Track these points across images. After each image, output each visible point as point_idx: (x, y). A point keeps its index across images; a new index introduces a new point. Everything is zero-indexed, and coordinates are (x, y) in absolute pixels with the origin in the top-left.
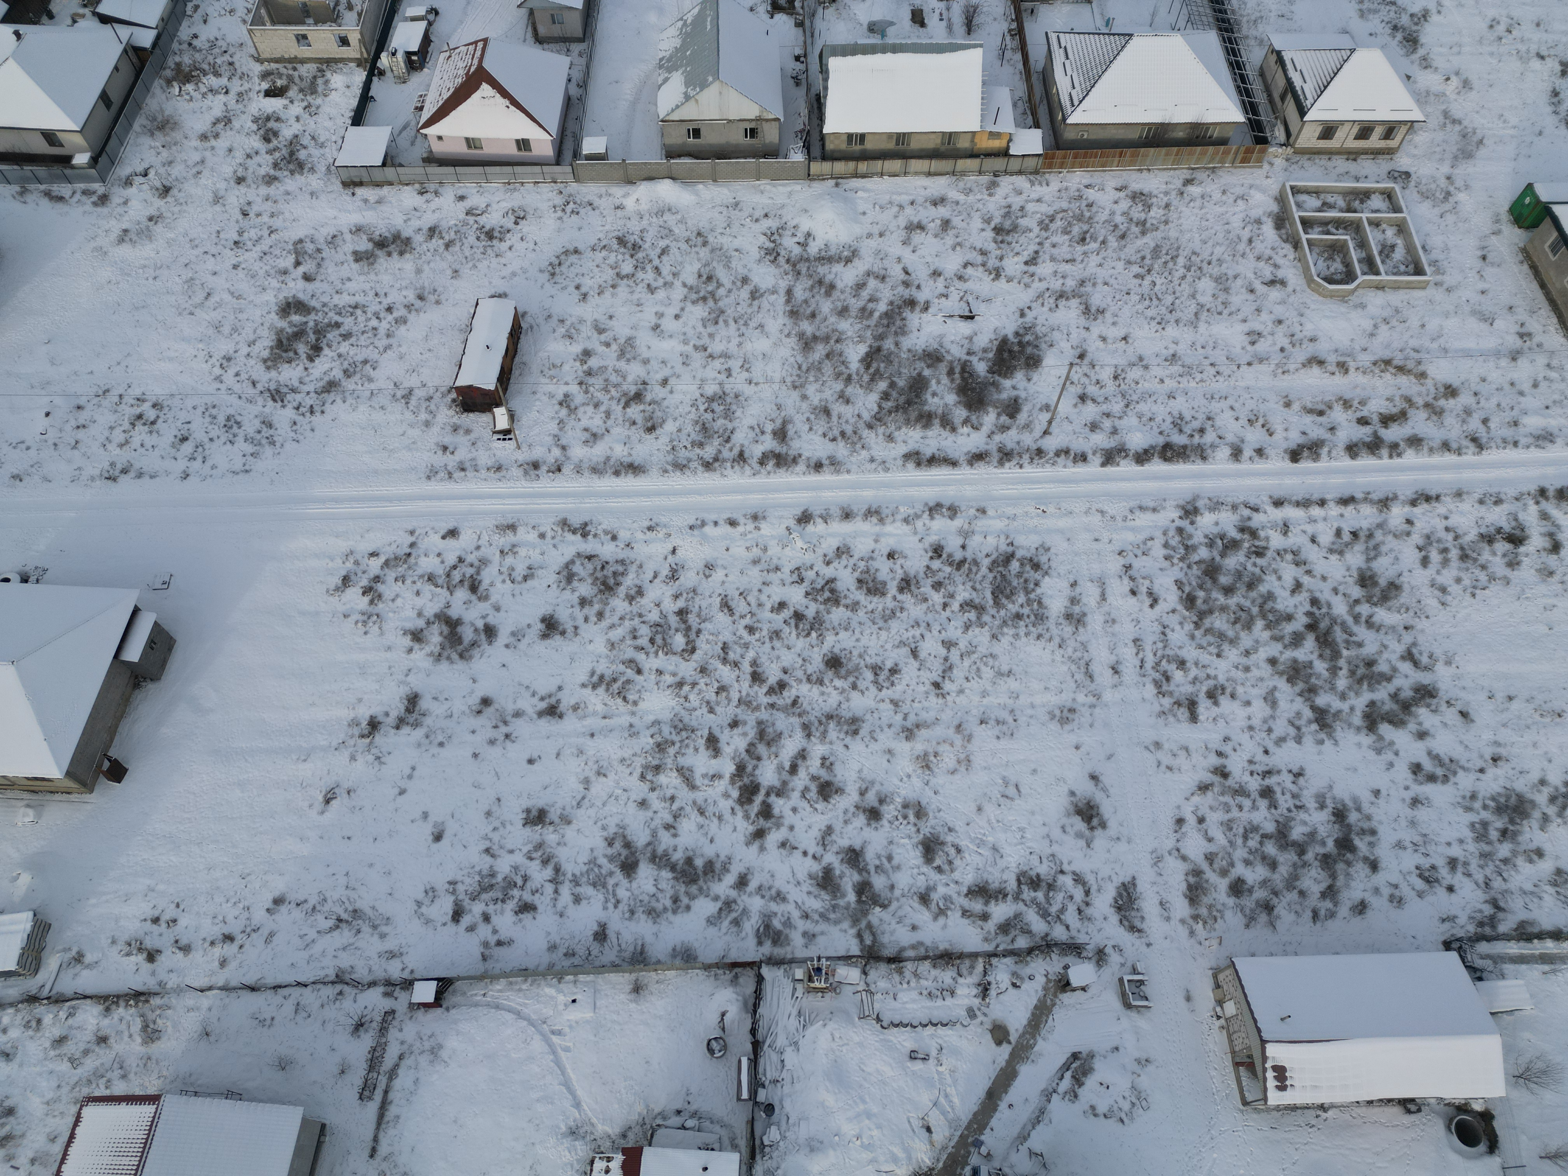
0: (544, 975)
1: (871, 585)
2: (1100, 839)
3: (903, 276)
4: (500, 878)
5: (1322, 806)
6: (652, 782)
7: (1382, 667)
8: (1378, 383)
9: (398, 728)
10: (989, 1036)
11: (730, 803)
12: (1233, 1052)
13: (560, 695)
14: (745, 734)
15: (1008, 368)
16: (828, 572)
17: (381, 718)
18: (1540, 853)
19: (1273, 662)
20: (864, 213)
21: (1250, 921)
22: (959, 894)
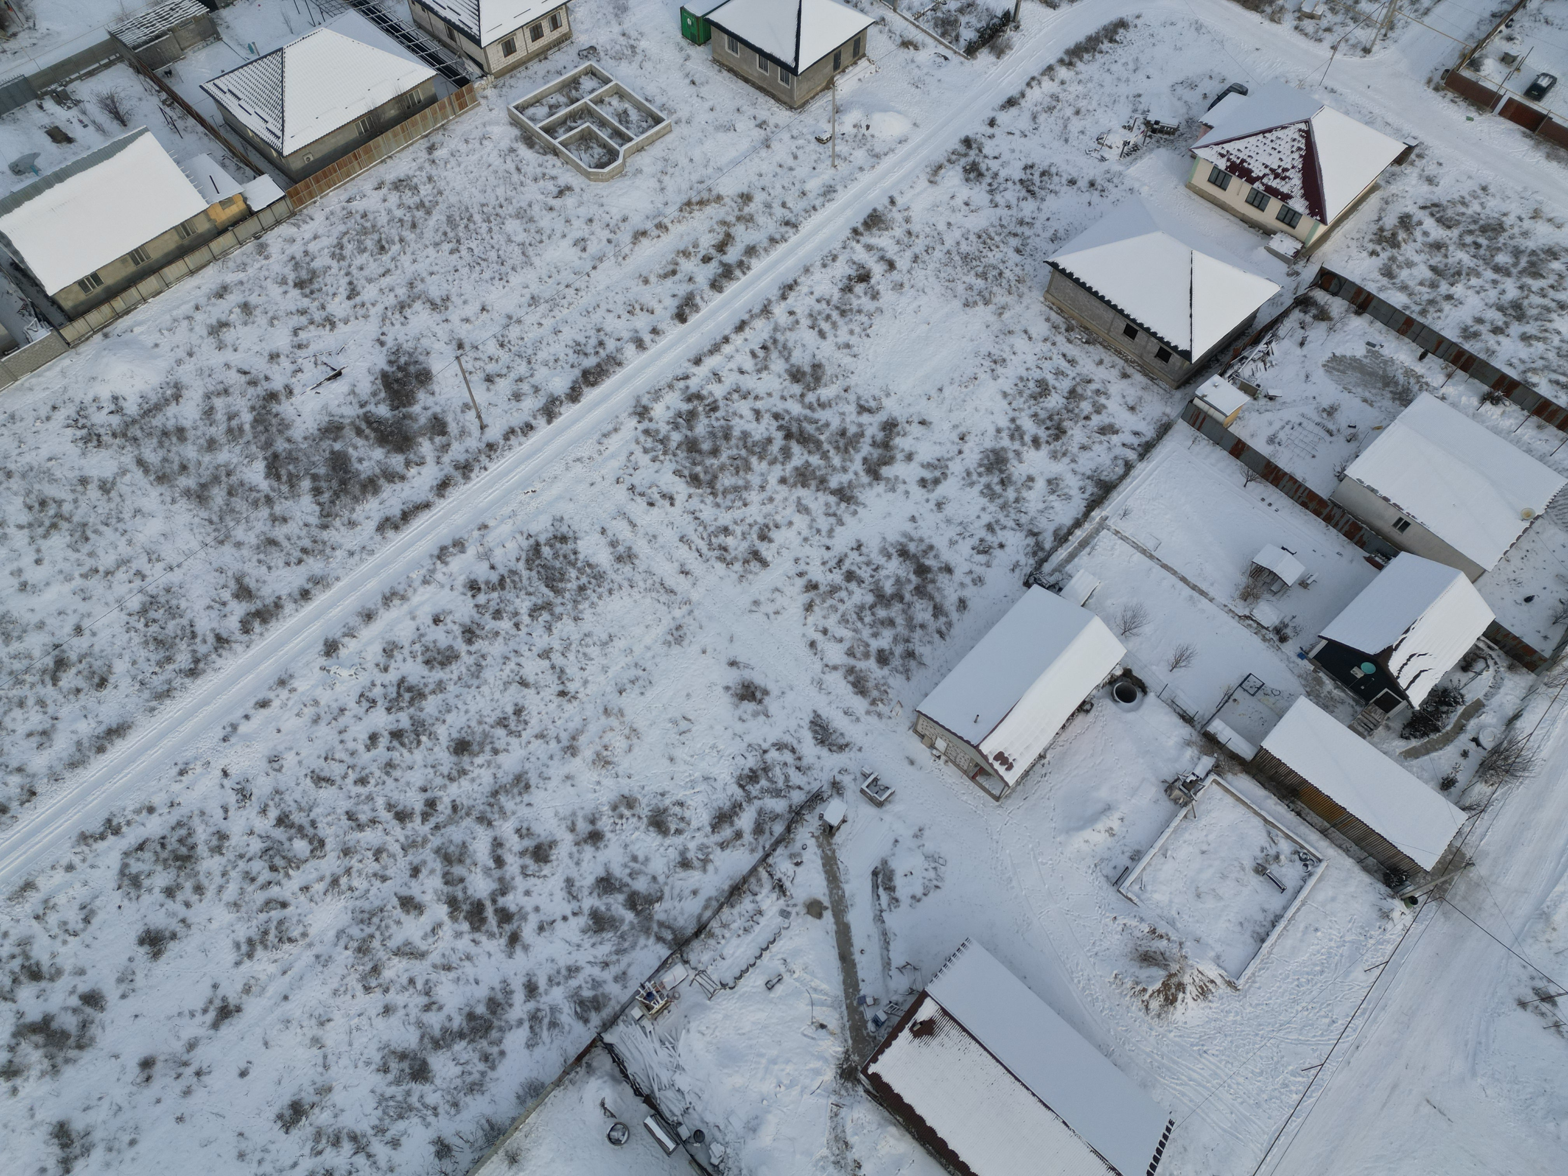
1: (440, 658)
2: (772, 704)
3: (243, 379)
5: (889, 557)
6: (380, 985)
7: (852, 430)
8: (695, 223)
10: (810, 918)
11: (467, 938)
12: (965, 772)
13: (220, 992)
14: (432, 872)
15: (407, 396)
16: (392, 676)
18: (1031, 479)
19: (783, 481)
20: (156, 345)
21: (907, 673)
22: (707, 836)
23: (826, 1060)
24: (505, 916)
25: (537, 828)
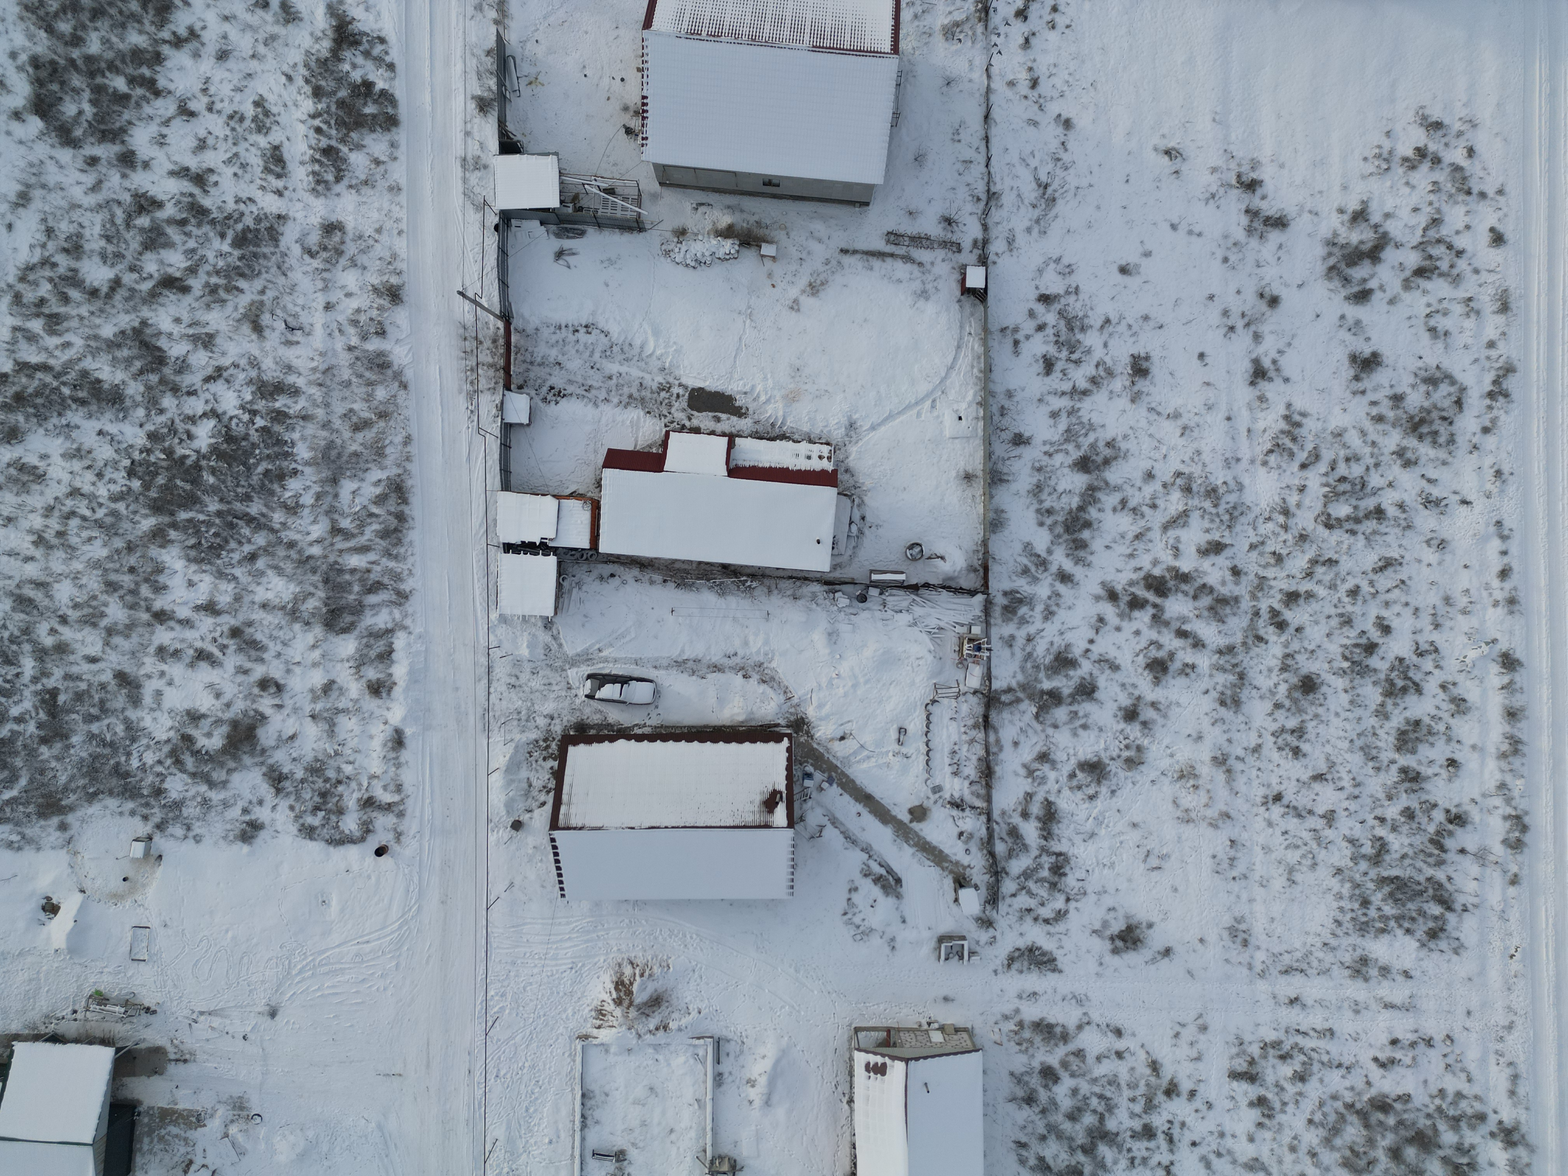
0: (985, 388)
1: (1412, 736)
2: (1101, 946)
4: (1080, 336)
6: (1173, 484)
9: (1247, 211)
10: (917, 803)
11: (1147, 565)
12: (899, 1030)
14: (1224, 583)
16: (1431, 686)
17: (1259, 192)
22: (1048, 792)
23: (821, 719)
24: (1136, 603)
25: (1182, 681)
